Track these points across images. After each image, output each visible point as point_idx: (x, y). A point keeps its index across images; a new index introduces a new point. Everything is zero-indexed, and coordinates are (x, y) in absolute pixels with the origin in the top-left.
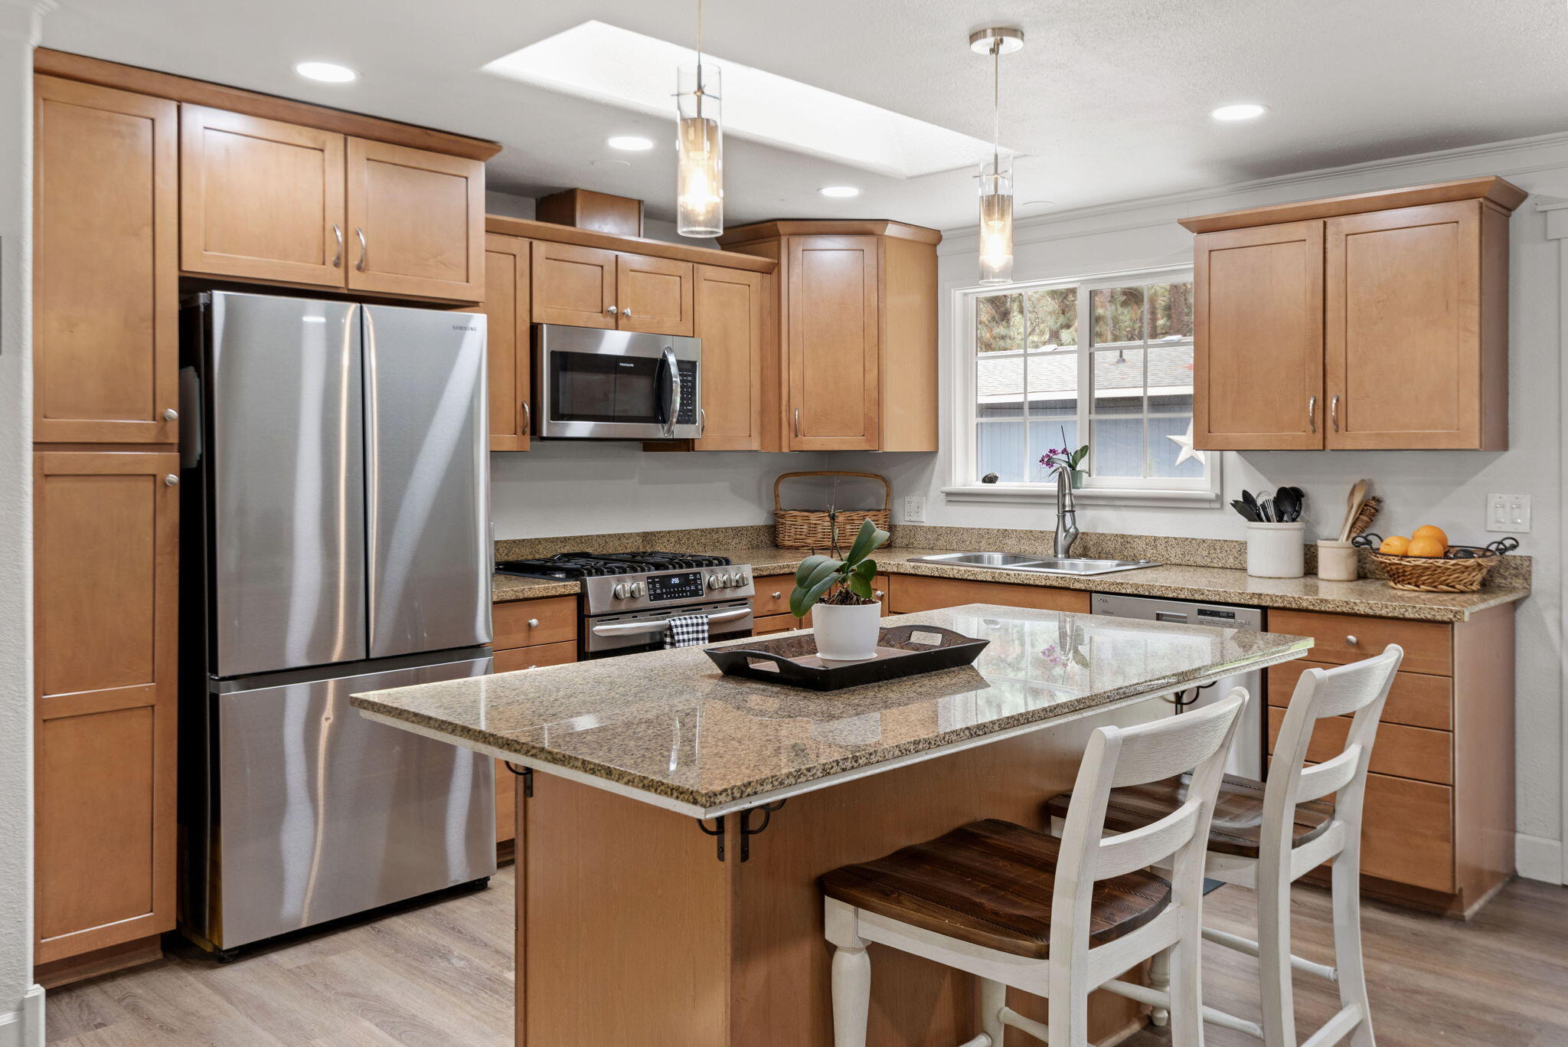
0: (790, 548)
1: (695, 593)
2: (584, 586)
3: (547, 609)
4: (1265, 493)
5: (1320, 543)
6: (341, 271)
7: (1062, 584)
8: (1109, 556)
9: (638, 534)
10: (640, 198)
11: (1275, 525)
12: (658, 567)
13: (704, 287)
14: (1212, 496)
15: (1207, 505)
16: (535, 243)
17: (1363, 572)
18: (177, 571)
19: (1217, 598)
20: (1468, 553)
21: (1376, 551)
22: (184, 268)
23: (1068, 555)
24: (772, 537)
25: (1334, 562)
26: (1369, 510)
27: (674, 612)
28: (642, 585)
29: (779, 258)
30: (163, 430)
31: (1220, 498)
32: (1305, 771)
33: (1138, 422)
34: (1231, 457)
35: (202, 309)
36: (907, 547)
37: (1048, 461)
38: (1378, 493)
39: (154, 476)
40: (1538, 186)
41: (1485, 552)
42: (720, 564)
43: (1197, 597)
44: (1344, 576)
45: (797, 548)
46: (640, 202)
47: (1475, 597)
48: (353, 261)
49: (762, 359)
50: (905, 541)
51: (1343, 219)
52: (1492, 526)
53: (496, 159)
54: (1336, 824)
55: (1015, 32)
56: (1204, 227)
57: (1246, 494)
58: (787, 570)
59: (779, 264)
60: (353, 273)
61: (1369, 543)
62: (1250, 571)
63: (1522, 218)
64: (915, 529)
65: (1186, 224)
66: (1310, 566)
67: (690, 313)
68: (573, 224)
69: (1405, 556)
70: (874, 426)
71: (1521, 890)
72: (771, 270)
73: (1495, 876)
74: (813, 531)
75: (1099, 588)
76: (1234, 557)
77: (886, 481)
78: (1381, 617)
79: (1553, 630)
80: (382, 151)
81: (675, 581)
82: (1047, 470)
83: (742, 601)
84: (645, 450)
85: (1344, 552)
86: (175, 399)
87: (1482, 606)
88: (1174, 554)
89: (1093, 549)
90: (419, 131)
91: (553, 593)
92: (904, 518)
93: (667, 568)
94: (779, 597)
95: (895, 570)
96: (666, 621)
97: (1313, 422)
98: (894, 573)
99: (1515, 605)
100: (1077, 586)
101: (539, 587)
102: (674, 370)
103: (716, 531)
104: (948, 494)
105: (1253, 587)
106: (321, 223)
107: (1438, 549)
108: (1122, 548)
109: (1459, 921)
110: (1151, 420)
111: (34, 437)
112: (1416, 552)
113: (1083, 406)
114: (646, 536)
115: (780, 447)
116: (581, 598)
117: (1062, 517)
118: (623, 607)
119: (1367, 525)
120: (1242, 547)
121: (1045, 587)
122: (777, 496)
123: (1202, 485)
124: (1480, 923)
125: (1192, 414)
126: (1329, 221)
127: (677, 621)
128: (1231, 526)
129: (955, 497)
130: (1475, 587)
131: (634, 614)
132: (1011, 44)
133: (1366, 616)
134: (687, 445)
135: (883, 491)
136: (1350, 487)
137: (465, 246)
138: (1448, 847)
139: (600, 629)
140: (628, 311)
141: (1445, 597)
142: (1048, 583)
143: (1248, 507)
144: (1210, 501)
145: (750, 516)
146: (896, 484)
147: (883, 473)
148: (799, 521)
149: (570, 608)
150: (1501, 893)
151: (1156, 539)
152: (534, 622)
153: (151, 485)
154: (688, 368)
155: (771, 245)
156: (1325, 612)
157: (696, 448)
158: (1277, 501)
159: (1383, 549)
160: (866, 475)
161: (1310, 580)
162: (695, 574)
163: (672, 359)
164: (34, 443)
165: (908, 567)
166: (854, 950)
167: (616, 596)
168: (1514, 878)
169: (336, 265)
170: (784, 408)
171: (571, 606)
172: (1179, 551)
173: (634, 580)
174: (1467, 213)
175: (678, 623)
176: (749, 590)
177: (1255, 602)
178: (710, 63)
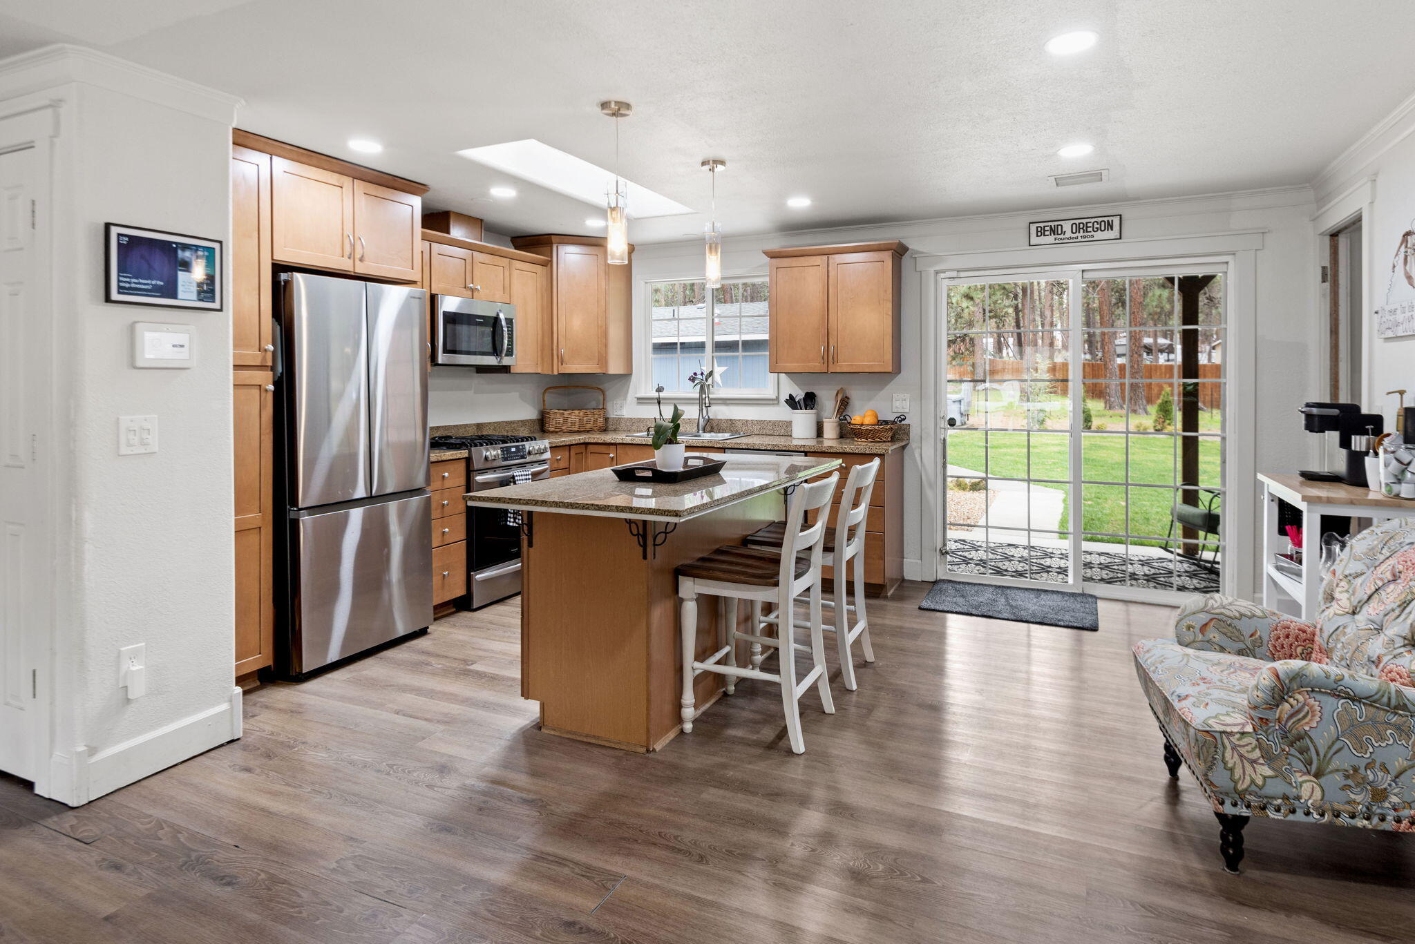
0: (553, 432)
1: (523, 457)
2: (470, 453)
3: (451, 466)
4: (799, 395)
5: (824, 420)
6: (352, 261)
7: (711, 445)
8: (724, 431)
9: (474, 424)
10: (481, 217)
11: (804, 411)
12: (504, 442)
13: (515, 273)
14: (774, 397)
15: (771, 402)
16: (433, 244)
17: (842, 436)
18: (272, 444)
19: (784, 449)
20: (886, 422)
21: (849, 423)
22: (275, 258)
23: (704, 431)
24: (542, 426)
25: (830, 431)
26: (844, 403)
27: (514, 468)
28: (499, 452)
29: (551, 257)
30: (264, 358)
31: (778, 398)
32: (852, 512)
33: (737, 357)
34: (782, 376)
35: (283, 283)
36: (615, 430)
37: (692, 379)
38: (848, 395)
39: (260, 386)
40: (912, 245)
41: (893, 422)
42: (532, 440)
43: (776, 448)
44: (835, 436)
45: (556, 432)
46: (481, 220)
47: (889, 444)
48: (358, 256)
49: (542, 320)
50: (614, 427)
51: (837, 256)
52: (895, 410)
53: (428, 195)
54: (856, 539)
55: (722, 163)
56: (773, 255)
57: (791, 396)
58: (563, 444)
59: (551, 261)
60: (357, 262)
61: (846, 419)
62: (794, 436)
63: (906, 260)
64: (619, 420)
65: (766, 253)
66: (820, 432)
67: (508, 289)
68: (448, 232)
69: (862, 425)
70: (603, 359)
71: (905, 584)
72: (547, 264)
73: (897, 580)
74: (565, 422)
75: (729, 446)
76: (785, 428)
77: (603, 392)
78: (856, 454)
79: (918, 459)
80: (372, 189)
81: (513, 450)
82: (692, 384)
83: (544, 462)
84: (477, 372)
85: (835, 424)
86: (270, 339)
87: (894, 447)
88: (756, 429)
89: (716, 428)
90: (390, 177)
91: (455, 457)
92: (613, 414)
93: (507, 443)
94: (560, 460)
95: (621, 442)
96: (511, 473)
97: (823, 358)
98: (620, 444)
99: (904, 447)
100: (718, 446)
101: (449, 454)
102: (504, 323)
103: (513, 422)
104: (638, 399)
105: (795, 442)
106: (341, 231)
107: (876, 421)
108: (731, 426)
109: (886, 598)
110: (743, 356)
111: (234, 361)
112: (867, 423)
113: (709, 347)
114: (479, 426)
115: (553, 371)
116: (468, 461)
117: (701, 410)
118: (489, 465)
119: (844, 410)
120: (789, 424)
121: (702, 447)
122: (544, 401)
123: (770, 393)
124: (893, 598)
125: (768, 353)
126: (830, 256)
127: (517, 473)
128: (782, 413)
129: (642, 401)
130: (889, 439)
131: (494, 469)
132: (720, 168)
133: (850, 454)
134: (506, 369)
135: (601, 398)
136: (836, 392)
137: (410, 247)
138: (882, 562)
139: (479, 478)
140: (479, 287)
141: (878, 444)
142: (703, 445)
143: (792, 403)
144: (773, 400)
145: (528, 413)
146: (607, 393)
147: (601, 387)
148: (558, 416)
149: (462, 466)
150: (899, 586)
151: (747, 421)
152: (446, 474)
153: (258, 391)
154: (510, 322)
155: (547, 249)
156: (832, 453)
157: (512, 371)
158: (805, 399)
159: (853, 422)
160: (593, 388)
161: (820, 439)
162: (522, 445)
163: (502, 316)
164: (234, 366)
165: (628, 440)
166: (691, 600)
167: (486, 458)
168: (903, 580)
169: (349, 258)
170: (555, 348)
171: (463, 465)
172: (758, 427)
173: (494, 449)
174: (887, 257)
175: (517, 474)
176: (547, 455)
177: (802, 449)
178: (621, 180)
